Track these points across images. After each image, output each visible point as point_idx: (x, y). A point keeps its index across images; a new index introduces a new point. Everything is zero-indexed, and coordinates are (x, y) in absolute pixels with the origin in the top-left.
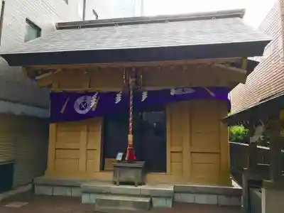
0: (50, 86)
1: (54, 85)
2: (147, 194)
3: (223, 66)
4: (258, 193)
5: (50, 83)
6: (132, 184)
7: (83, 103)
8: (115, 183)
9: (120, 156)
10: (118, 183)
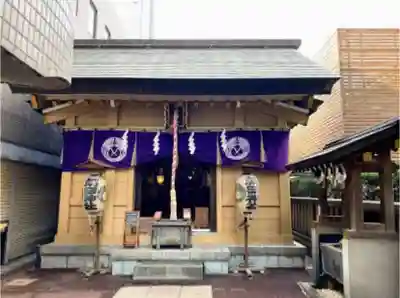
0: (62, 123)
1: (67, 122)
2: (198, 258)
3: (284, 105)
5: (61, 118)
6: (177, 247)
7: (114, 148)
8: (154, 247)
10: (158, 247)
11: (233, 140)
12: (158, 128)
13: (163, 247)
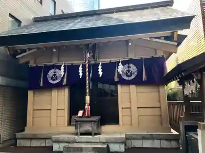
1: (30, 62)
2: (104, 141)
3: (158, 40)
4: (195, 136)
6: (90, 134)
8: (77, 134)
9: (80, 113)
10: (79, 134)
11: (126, 66)
12: (81, 62)
13: (82, 134)
